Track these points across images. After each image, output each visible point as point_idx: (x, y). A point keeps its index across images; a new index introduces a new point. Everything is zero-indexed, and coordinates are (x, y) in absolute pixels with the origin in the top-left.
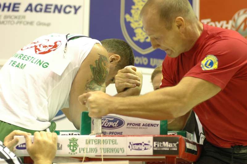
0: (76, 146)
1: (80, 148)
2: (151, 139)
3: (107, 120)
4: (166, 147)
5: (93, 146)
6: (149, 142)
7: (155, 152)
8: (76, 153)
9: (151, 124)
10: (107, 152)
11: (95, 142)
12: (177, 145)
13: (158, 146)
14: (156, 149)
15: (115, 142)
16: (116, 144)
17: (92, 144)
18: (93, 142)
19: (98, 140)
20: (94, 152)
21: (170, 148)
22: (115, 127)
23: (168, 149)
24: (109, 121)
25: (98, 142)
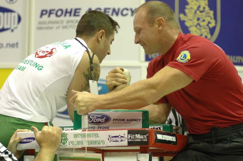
0: (66, 139)
1: (69, 141)
2: (126, 132)
3: (96, 117)
4: (138, 139)
5: (79, 139)
6: (124, 134)
7: (129, 143)
8: (66, 145)
9: (134, 119)
10: (91, 144)
11: (81, 136)
12: (147, 137)
13: (132, 138)
14: (130, 140)
15: (97, 136)
16: (98, 137)
17: (79, 137)
18: (80, 136)
19: (84, 134)
20: (81, 144)
21: (141, 139)
22: (102, 122)
23: (140, 140)
24: (97, 118)
25: (84, 136)
